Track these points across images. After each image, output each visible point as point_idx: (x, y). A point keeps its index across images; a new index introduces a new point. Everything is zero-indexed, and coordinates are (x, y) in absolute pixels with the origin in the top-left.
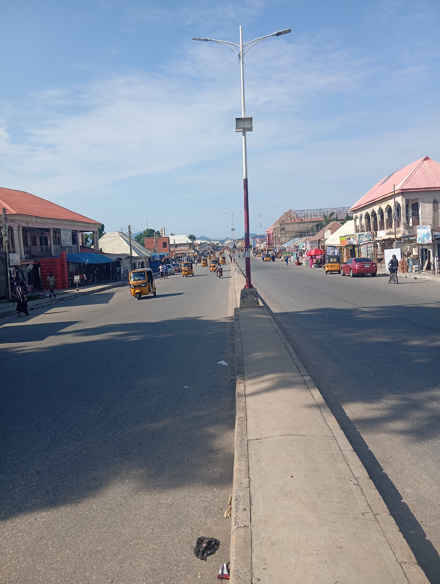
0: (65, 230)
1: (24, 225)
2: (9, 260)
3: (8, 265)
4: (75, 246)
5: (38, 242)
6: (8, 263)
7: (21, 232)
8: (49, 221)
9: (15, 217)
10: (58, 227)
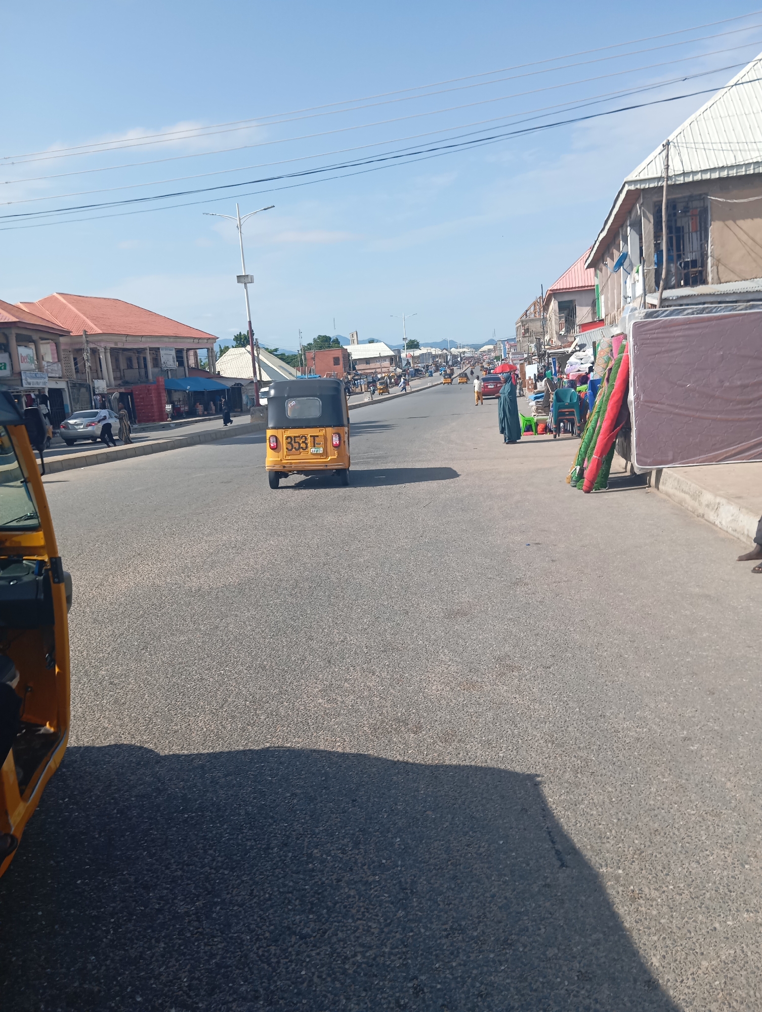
0: (166, 349)
1: (113, 346)
2: (94, 387)
3: (92, 393)
4: (182, 368)
5: (135, 365)
6: (92, 391)
7: (109, 355)
8: (143, 339)
9: (100, 338)
10: (157, 346)
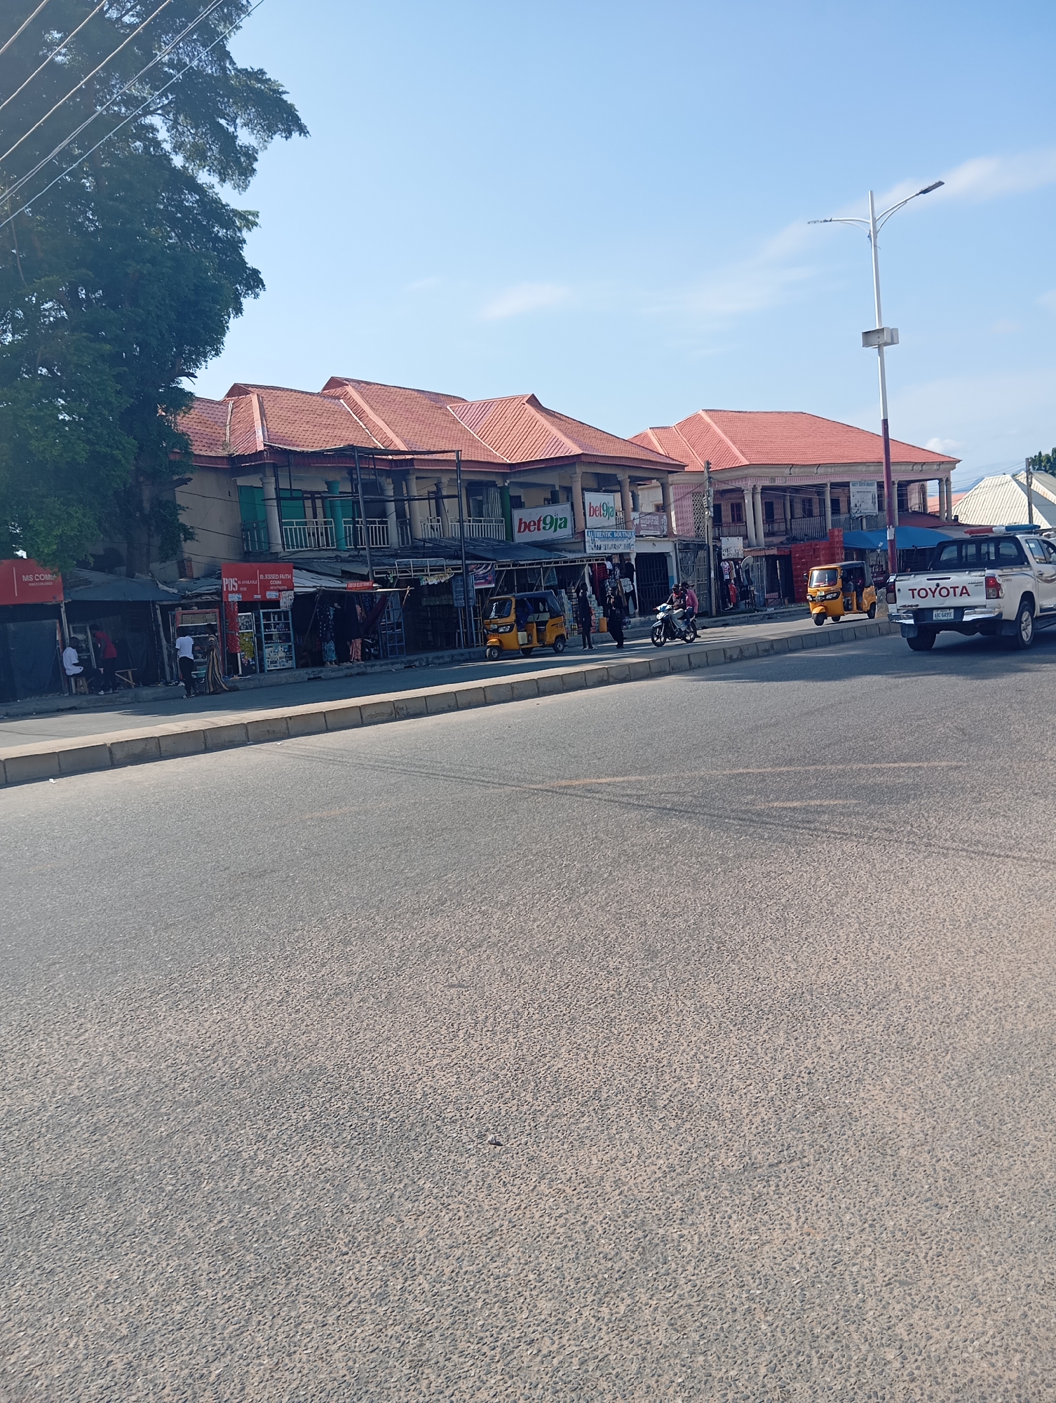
0: (861, 484)
7: (758, 497)
8: (821, 470)
9: (746, 472)
10: (845, 479)
